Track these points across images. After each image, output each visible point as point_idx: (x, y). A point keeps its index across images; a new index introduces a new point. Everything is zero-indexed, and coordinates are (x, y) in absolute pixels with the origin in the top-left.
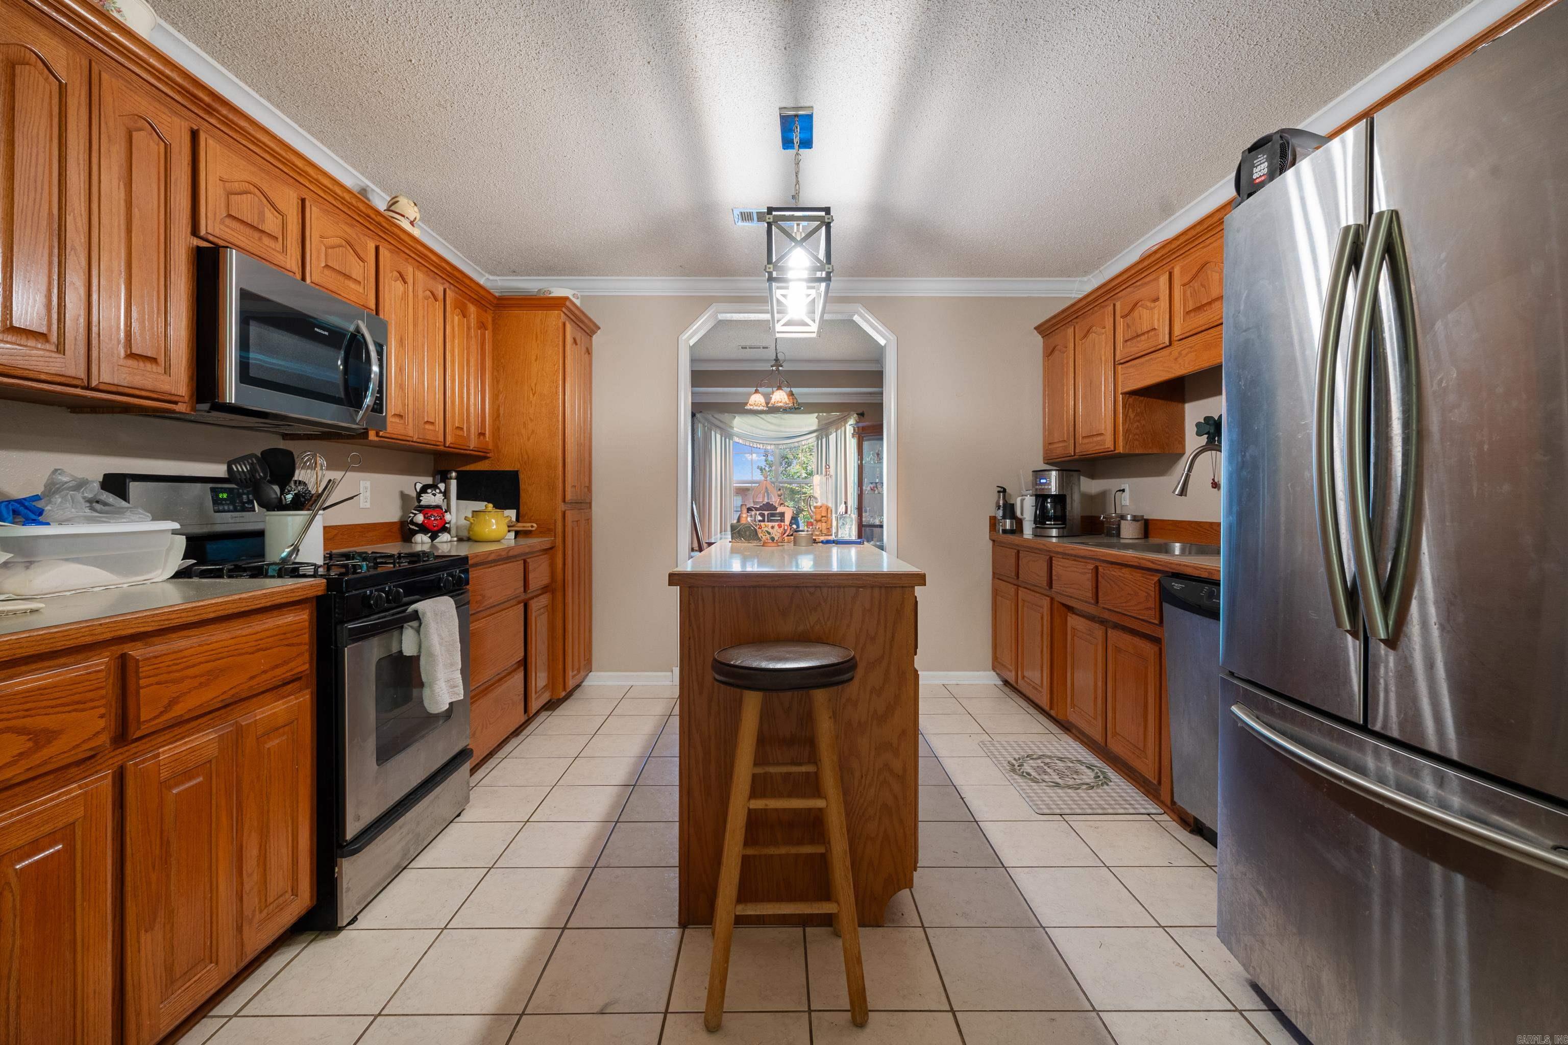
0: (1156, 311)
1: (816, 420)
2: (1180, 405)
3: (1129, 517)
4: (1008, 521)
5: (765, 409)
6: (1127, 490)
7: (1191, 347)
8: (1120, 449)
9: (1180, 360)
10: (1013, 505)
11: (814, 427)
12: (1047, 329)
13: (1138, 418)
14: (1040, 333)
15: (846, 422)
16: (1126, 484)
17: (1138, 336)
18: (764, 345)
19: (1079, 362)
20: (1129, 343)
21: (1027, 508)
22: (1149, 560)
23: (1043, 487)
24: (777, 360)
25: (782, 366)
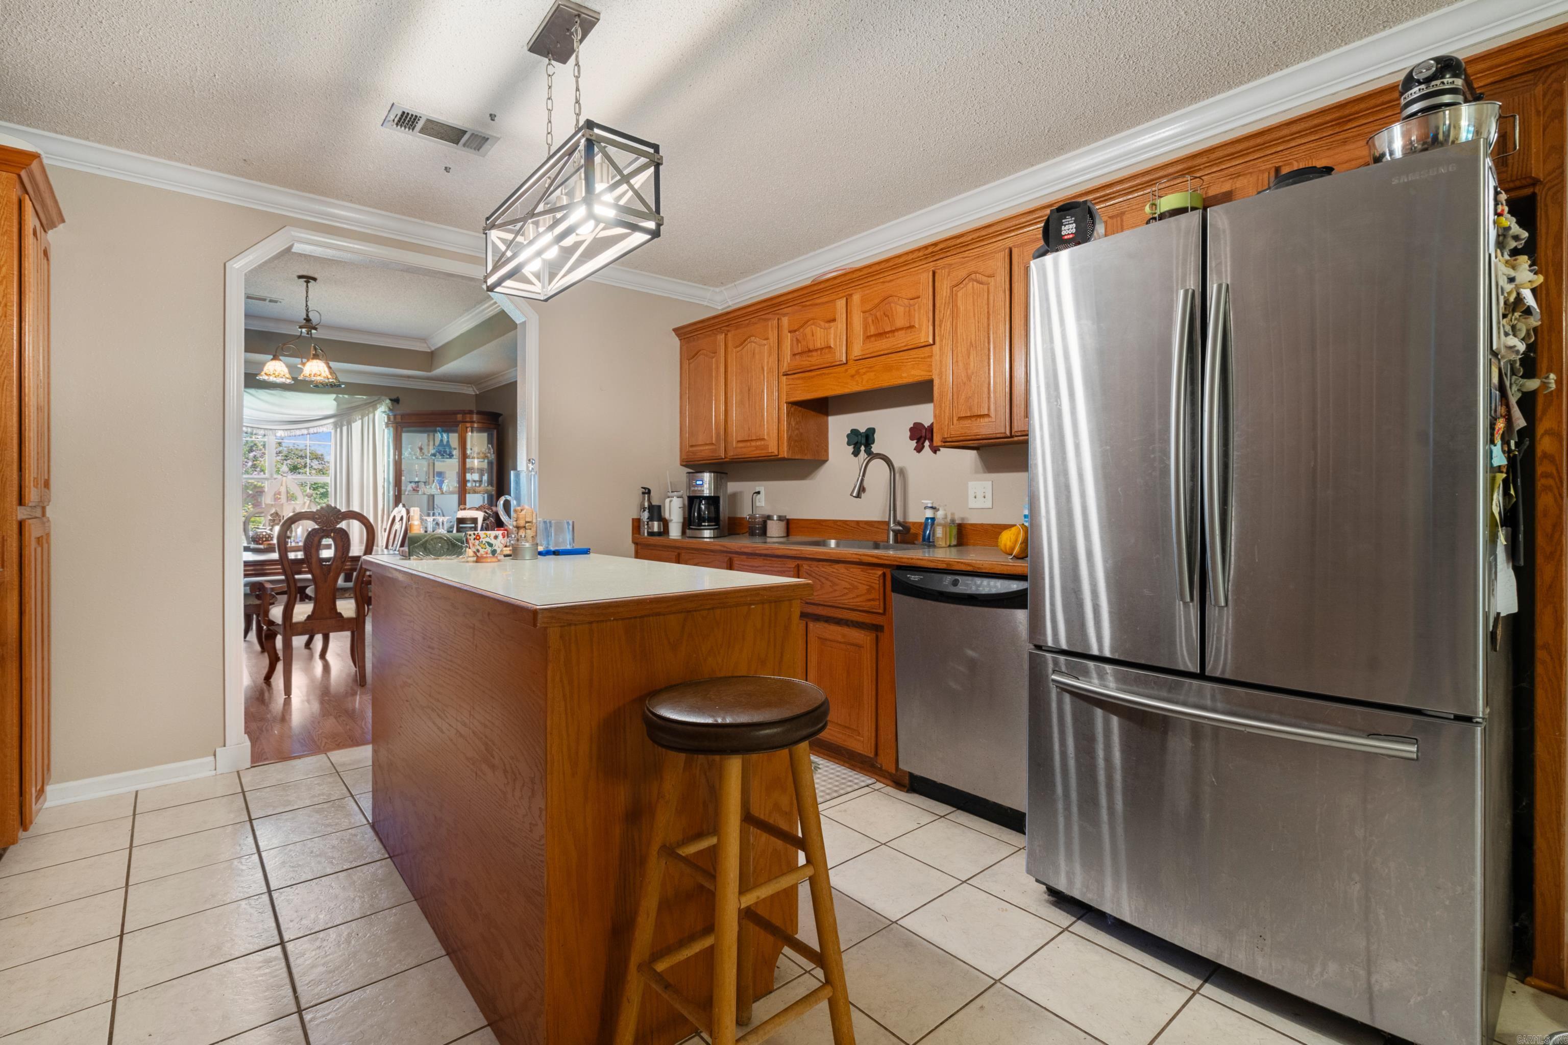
0: (832, 331)
1: (335, 403)
2: (825, 417)
3: (775, 518)
4: (656, 524)
5: (288, 381)
6: (763, 493)
7: (870, 368)
8: (784, 453)
9: (857, 378)
10: (659, 507)
11: (331, 412)
12: (685, 333)
13: (797, 426)
14: (678, 335)
15: (375, 409)
16: (761, 486)
17: (810, 351)
18: (274, 296)
19: (732, 368)
20: (797, 357)
21: (674, 511)
22: (872, 556)
23: (696, 488)
24: (308, 320)
25: (316, 329)
